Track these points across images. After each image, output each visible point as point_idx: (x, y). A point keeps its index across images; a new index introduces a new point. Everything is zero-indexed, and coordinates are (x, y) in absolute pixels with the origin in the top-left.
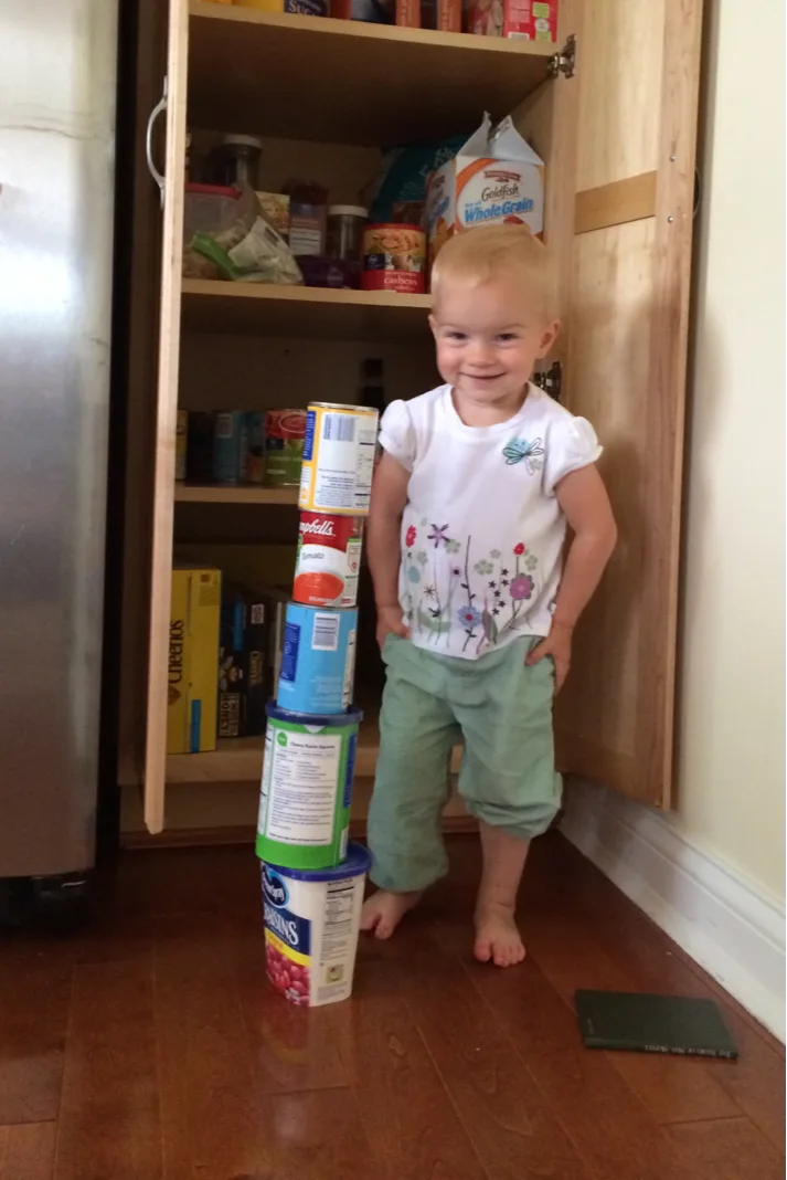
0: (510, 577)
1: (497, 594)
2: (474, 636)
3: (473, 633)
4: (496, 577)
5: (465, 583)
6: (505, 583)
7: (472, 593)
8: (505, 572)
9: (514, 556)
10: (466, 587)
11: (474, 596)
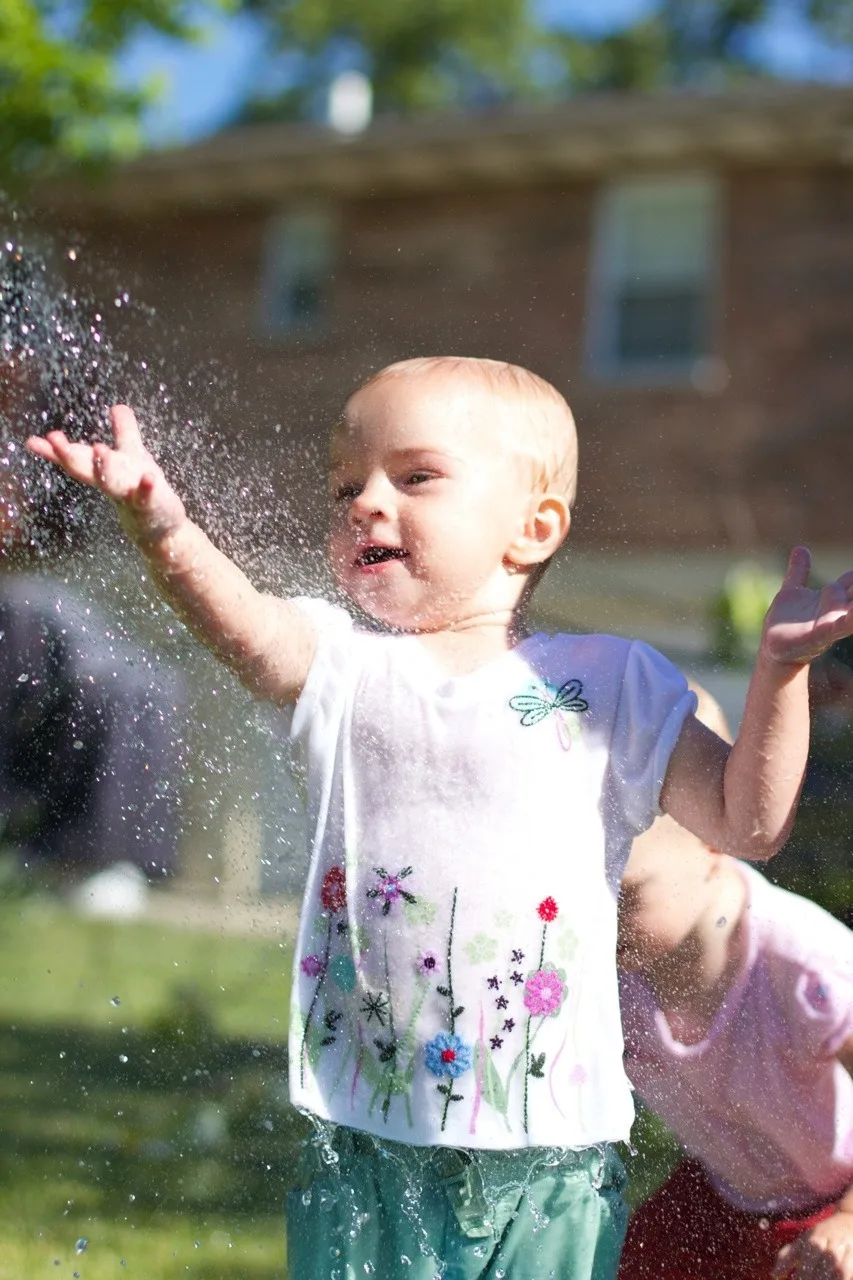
0: (526, 968)
1: (502, 1003)
2: (457, 1098)
3: (455, 1091)
4: (503, 969)
5: (445, 986)
6: (517, 978)
7: (457, 1005)
8: (518, 956)
9: (538, 923)
10: (445, 992)
11: (460, 1010)
